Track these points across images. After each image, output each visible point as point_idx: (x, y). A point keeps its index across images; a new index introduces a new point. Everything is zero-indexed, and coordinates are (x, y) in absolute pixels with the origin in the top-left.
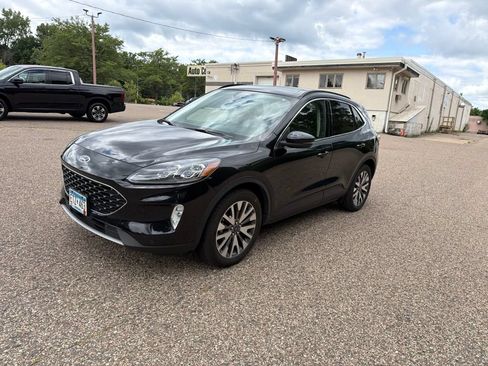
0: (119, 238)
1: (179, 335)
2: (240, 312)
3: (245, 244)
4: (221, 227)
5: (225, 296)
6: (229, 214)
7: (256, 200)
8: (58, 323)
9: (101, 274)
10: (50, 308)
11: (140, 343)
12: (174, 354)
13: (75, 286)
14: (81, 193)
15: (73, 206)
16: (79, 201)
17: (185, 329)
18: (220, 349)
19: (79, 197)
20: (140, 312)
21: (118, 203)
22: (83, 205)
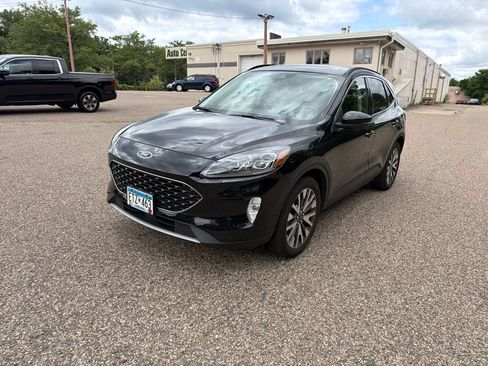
0: (194, 237)
1: (282, 335)
2: (329, 304)
3: (307, 232)
4: (291, 217)
5: (308, 289)
6: (296, 203)
7: (317, 187)
8: (154, 333)
9: (172, 274)
10: (137, 316)
11: (247, 346)
12: (287, 355)
13: (151, 290)
14: (144, 191)
15: (133, 205)
16: (141, 199)
17: (284, 326)
18: (330, 345)
19: (142, 195)
20: (230, 312)
21: (192, 199)
22: (148, 203)
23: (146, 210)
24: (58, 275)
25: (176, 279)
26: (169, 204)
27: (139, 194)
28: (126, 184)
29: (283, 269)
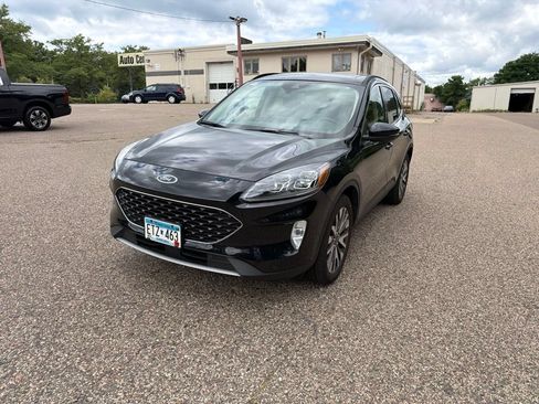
0: (233, 269)
1: (348, 368)
2: (384, 330)
3: (342, 254)
4: (330, 240)
5: (358, 316)
6: (335, 224)
7: (350, 206)
9: (205, 314)
10: (182, 366)
11: (317, 385)
12: (363, 391)
13: (188, 334)
14: (169, 221)
15: (153, 238)
16: (164, 231)
17: (348, 359)
18: (401, 374)
19: (166, 226)
20: (286, 350)
21: (230, 227)
22: (175, 235)
23: (172, 243)
24: (69, 328)
25: (212, 319)
26: (202, 234)
27: (162, 225)
28: (143, 215)
29: (325, 297)
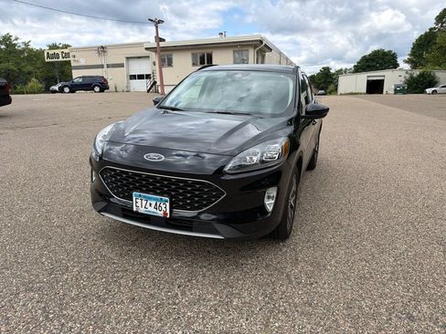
15: (142, 210)
16: (154, 203)
19: (154, 199)
21: (214, 197)
22: (163, 206)
23: (160, 214)
26: (189, 204)
27: (150, 199)
28: (132, 190)
